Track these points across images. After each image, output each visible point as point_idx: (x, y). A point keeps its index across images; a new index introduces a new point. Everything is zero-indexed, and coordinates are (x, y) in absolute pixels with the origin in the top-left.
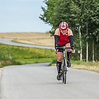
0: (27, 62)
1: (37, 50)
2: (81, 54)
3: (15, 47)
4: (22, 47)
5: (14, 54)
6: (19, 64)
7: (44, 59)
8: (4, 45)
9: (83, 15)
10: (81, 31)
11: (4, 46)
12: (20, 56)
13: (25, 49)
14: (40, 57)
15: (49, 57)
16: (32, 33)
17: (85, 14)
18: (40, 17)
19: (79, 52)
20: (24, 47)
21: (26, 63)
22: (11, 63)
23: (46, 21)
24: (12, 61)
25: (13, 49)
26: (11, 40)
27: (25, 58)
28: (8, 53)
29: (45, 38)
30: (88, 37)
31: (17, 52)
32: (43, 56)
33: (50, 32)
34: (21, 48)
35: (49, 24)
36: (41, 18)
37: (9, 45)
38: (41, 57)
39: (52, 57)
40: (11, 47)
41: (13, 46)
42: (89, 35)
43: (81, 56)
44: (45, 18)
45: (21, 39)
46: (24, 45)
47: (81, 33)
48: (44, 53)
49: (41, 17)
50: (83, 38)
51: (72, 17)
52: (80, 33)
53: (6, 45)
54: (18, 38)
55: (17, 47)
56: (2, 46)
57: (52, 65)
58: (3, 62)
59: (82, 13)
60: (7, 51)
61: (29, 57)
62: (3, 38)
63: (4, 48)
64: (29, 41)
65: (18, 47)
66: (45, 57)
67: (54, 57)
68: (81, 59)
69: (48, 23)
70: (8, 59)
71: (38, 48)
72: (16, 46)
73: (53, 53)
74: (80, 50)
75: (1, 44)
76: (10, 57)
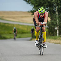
2: (58, 31)
4: (8, 24)
10: (58, 11)
12: (6, 32)
13: (10, 26)
16: (16, 12)
19: (56, 29)
21: (11, 38)
27: (10, 34)
32: (25, 31)
35: (31, 4)
46: (9, 22)
47: (58, 13)
48: (26, 29)
54: (5, 16)
55: (3, 24)
57: (33, 39)
68: (58, 34)
71: (21, 25)
74: (57, 27)
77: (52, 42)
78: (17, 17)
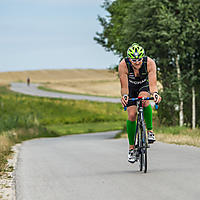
0: (71, 130)
1: (91, 105)
2: (181, 114)
3: (45, 100)
4: (60, 99)
5: (44, 114)
6: (55, 135)
7: (106, 123)
8: (23, 95)
9: (184, 34)
10: (181, 65)
11: (24, 98)
12: (57, 119)
13: (66, 103)
14: (97, 120)
15: (116, 121)
16: (79, 70)
17: (188, 30)
18: (95, 39)
19: (177, 108)
20: (65, 100)
21: (69, 133)
22: (37, 134)
23: (109, 46)
24: (39, 128)
25: (41, 104)
26: (37, 85)
27: (67, 123)
28: (32, 113)
29: (108, 81)
30: (194, 78)
31: (51, 110)
32: (102, 117)
34: (58, 103)
35: (115, 51)
36: (98, 40)
37: (33, 97)
38: (100, 121)
39: (121, 120)
40: (37, 100)
41: (42, 98)
42: (196, 73)
43: (181, 117)
44: (106, 40)
45: (59, 84)
46: (64, 96)
47: (181, 70)
48: (104, 111)
49: (98, 37)
50: (184, 81)
51: (162, 37)
52: (178, 70)
54: (52, 81)
56: (19, 99)
58: (20, 132)
59: (181, 28)
60: (28, 110)
61: (75, 119)
64: (73, 86)
65: (52, 99)
66: (108, 121)
68: (181, 122)
69: (112, 49)
70: (32, 126)
71: (92, 102)
72: (47, 98)
74: (179, 104)
75: (17, 95)
76: (36, 121)
77: (170, 140)
78: (81, 82)
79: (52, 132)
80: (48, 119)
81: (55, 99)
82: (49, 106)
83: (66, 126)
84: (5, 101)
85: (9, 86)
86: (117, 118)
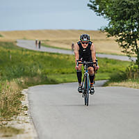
3: (45, 55)
4: (58, 54)
5: (44, 66)
6: (54, 82)
8: (27, 50)
11: (28, 52)
12: (55, 70)
13: (62, 57)
15: (103, 72)
16: (73, 31)
18: (89, 5)
20: (61, 55)
21: (65, 82)
22: (40, 81)
23: (99, 11)
24: (42, 77)
25: (42, 57)
27: (63, 73)
28: (35, 64)
31: (50, 63)
33: (107, 30)
34: (55, 56)
36: (91, 6)
39: (107, 71)
40: (38, 54)
44: (98, 7)
46: (60, 52)
53: (30, 51)
54: (50, 39)
55: (48, 55)
56: (24, 53)
60: (32, 62)
62: (25, 39)
63: (27, 55)
65: (51, 53)
67: (110, 72)
69: (102, 14)
70: (36, 75)
72: (47, 53)
73: (108, 64)
75: (22, 50)
76: (39, 71)
79: (52, 80)
80: (48, 70)
81: (54, 54)
82: (49, 59)
83: (62, 75)
84: (12, 54)
85: (16, 42)
86: (104, 70)
